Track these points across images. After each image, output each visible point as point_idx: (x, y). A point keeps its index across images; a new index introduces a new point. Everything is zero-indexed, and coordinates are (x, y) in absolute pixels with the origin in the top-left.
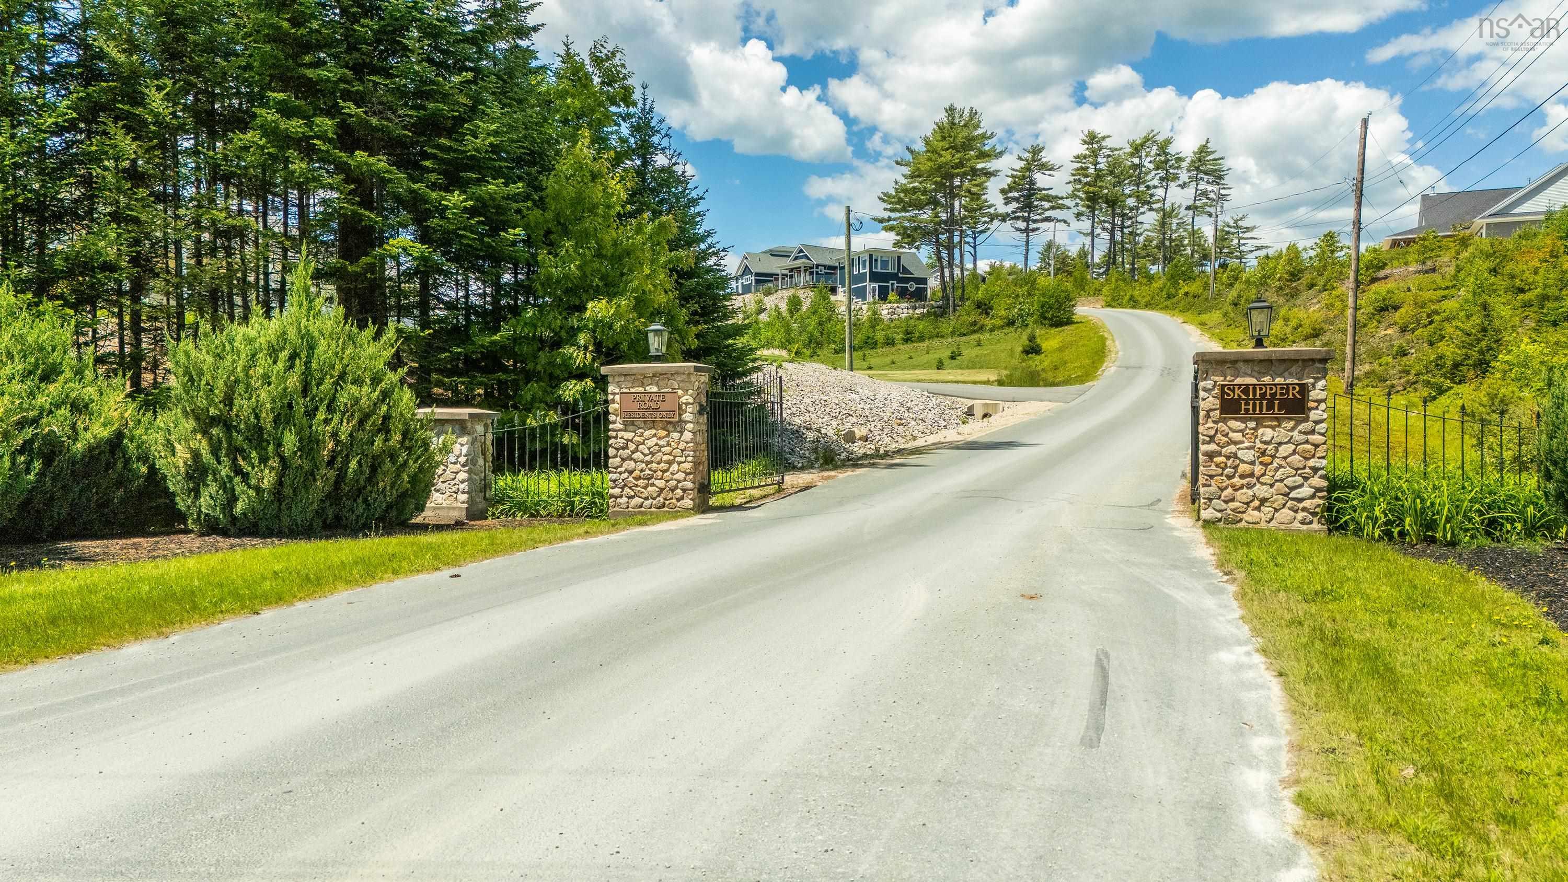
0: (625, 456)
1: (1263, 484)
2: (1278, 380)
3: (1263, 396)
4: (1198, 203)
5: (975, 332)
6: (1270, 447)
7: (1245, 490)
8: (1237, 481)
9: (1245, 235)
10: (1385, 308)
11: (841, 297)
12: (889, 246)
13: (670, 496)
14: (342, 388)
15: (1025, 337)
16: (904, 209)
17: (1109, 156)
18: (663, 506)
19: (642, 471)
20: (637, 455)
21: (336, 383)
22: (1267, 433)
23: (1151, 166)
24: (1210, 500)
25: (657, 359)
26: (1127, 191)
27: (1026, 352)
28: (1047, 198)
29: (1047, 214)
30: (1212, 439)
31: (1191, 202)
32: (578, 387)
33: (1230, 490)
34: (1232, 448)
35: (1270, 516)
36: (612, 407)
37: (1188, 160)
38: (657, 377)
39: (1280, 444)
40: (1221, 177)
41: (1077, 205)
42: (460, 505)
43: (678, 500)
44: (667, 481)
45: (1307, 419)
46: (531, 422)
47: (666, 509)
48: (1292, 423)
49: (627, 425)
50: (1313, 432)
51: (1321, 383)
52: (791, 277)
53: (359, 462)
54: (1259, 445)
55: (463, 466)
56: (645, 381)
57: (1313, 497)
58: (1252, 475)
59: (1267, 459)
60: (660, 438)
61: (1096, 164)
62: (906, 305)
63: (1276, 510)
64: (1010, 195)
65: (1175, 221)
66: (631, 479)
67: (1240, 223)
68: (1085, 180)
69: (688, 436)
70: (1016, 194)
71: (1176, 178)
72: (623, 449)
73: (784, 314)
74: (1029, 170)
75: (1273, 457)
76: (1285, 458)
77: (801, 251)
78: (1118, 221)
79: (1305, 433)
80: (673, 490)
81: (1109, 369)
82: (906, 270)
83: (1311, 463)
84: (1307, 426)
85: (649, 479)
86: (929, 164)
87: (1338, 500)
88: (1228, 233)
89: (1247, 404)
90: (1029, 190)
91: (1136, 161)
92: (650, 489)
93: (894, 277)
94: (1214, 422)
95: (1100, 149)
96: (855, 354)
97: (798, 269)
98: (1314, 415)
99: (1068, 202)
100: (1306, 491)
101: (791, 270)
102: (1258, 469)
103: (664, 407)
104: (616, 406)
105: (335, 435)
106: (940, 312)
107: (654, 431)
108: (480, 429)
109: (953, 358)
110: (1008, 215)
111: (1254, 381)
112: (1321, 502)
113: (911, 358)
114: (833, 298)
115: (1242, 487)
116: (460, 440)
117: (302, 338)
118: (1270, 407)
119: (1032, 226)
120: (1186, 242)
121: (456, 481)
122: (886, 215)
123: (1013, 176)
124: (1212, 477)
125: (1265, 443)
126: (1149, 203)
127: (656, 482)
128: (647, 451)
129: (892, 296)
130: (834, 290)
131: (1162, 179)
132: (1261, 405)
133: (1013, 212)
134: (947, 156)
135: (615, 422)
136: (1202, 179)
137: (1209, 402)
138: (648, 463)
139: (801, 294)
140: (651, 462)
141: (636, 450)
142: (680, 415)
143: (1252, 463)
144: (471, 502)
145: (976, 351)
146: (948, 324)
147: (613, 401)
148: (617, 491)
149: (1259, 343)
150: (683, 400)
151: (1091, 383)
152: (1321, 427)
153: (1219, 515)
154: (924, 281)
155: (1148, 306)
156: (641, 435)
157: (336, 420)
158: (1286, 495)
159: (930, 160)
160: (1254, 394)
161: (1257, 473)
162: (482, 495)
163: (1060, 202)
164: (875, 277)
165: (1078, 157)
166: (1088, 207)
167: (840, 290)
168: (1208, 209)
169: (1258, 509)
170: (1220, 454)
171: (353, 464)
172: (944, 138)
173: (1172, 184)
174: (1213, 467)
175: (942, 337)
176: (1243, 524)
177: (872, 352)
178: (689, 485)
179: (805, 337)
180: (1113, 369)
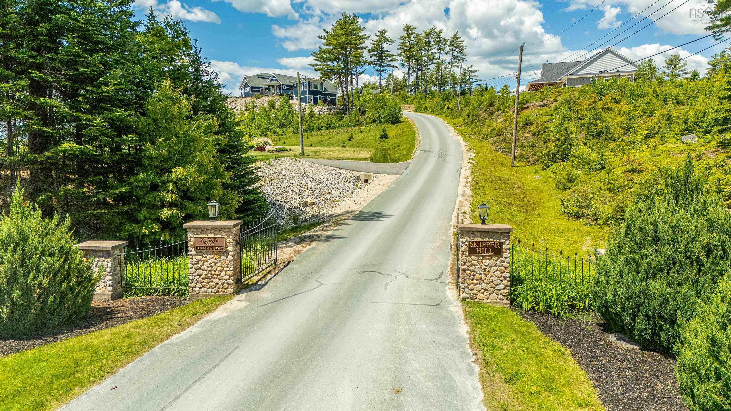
0: (197, 268)
1: (485, 283)
2: (491, 240)
3: (485, 246)
4: (453, 62)
5: (359, 125)
6: (488, 268)
7: (478, 286)
8: (475, 281)
9: (472, 75)
10: (528, 124)
11: (295, 102)
12: (318, 78)
13: (221, 287)
14: (43, 260)
15: (381, 130)
16: (324, 61)
17: (415, 37)
18: (218, 292)
19: (206, 275)
20: (204, 267)
21: (40, 258)
22: (487, 262)
23: (434, 43)
24: (464, 289)
25: (213, 219)
26: (423, 54)
27: (382, 137)
28: (389, 56)
29: (389, 63)
30: (465, 263)
31: (450, 61)
32: (169, 213)
33: (472, 285)
34: (473, 268)
35: (488, 297)
36: (190, 244)
37: (449, 41)
38: (214, 229)
39: (492, 266)
40: (463, 50)
41: (402, 60)
42: (108, 292)
43: (226, 289)
44: (220, 280)
45: (502, 257)
46: (145, 231)
47: (219, 293)
48: (496, 258)
49: (198, 254)
50: (504, 262)
51: (508, 242)
52: (270, 90)
53: (55, 297)
54: (483, 267)
55: (109, 273)
56: (207, 231)
57: (504, 289)
58: (481, 279)
59: (487, 272)
60: (215, 259)
61: (410, 41)
62: (327, 107)
63: (490, 294)
64: (372, 53)
65: (443, 67)
66: (200, 279)
67: (470, 69)
68: (405, 48)
69: (230, 258)
70: (375, 53)
71: (444, 49)
72: (196, 264)
73: (267, 109)
74: (381, 41)
75: (489, 272)
76: (494, 272)
77: (274, 77)
78: (419, 67)
79: (501, 262)
80: (222, 284)
81: (417, 152)
82: (326, 90)
83: (504, 275)
84: (503, 259)
85: (210, 279)
86: (336, 42)
87: (514, 291)
88: (465, 73)
89: (479, 249)
90: (381, 51)
91: (427, 40)
92: (210, 283)
93: (320, 93)
94: (466, 256)
95: (412, 33)
96: (303, 134)
97: (273, 86)
98: (505, 255)
99: (397, 58)
100: (502, 286)
101: (269, 86)
102: (483, 277)
103: (218, 244)
104: (192, 243)
105: (40, 284)
106: (342, 113)
107: (212, 256)
108: (117, 252)
109: (349, 140)
110: (372, 63)
111: (481, 240)
112: (508, 291)
113: (330, 138)
114: (291, 102)
115: (477, 284)
116: (106, 260)
117: (20, 235)
118: (488, 251)
119: (383, 69)
120: (448, 76)
121: (105, 280)
122: (316, 62)
123: (373, 44)
124: (465, 279)
125: (486, 266)
126: (432, 60)
127: (214, 280)
128: (209, 265)
129: (320, 102)
130: (291, 98)
131: (438, 50)
132: (484, 250)
133: (374, 61)
134: (344, 38)
135: (191, 251)
136: (455, 50)
137: (464, 248)
138: (209, 271)
139: (275, 99)
140: (211, 271)
141: (203, 265)
142: (226, 248)
143: (481, 274)
144: (114, 290)
145: (360, 136)
146: (346, 121)
147: (190, 241)
148: (193, 285)
149: (483, 223)
150: (228, 240)
151: (409, 161)
152: (508, 260)
153: (468, 296)
154: (334, 95)
155: (432, 112)
156: (206, 257)
157: (40, 277)
158: (494, 288)
159: (336, 39)
160: (482, 245)
161: (483, 279)
162: (119, 285)
163: (395, 58)
164: (311, 92)
165: (402, 37)
166: (407, 61)
167: (294, 98)
168: (457, 64)
169: (483, 293)
170: (468, 270)
171: (51, 299)
172: (342, 29)
173: (442, 52)
174: (466, 275)
175: (344, 127)
176: (477, 300)
177: (311, 133)
178: (231, 282)
179: (278, 122)
180: (419, 152)
